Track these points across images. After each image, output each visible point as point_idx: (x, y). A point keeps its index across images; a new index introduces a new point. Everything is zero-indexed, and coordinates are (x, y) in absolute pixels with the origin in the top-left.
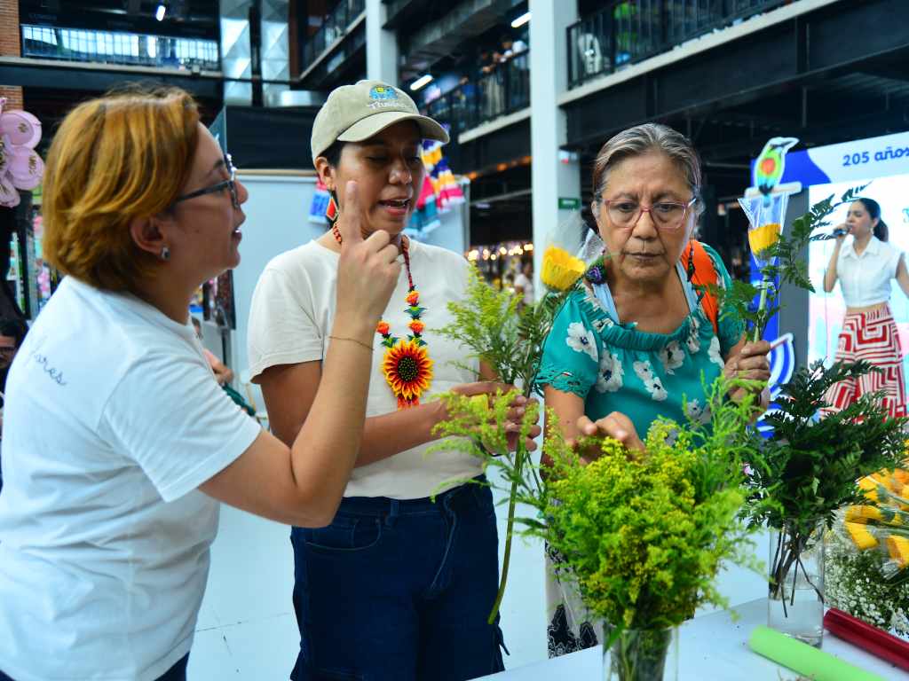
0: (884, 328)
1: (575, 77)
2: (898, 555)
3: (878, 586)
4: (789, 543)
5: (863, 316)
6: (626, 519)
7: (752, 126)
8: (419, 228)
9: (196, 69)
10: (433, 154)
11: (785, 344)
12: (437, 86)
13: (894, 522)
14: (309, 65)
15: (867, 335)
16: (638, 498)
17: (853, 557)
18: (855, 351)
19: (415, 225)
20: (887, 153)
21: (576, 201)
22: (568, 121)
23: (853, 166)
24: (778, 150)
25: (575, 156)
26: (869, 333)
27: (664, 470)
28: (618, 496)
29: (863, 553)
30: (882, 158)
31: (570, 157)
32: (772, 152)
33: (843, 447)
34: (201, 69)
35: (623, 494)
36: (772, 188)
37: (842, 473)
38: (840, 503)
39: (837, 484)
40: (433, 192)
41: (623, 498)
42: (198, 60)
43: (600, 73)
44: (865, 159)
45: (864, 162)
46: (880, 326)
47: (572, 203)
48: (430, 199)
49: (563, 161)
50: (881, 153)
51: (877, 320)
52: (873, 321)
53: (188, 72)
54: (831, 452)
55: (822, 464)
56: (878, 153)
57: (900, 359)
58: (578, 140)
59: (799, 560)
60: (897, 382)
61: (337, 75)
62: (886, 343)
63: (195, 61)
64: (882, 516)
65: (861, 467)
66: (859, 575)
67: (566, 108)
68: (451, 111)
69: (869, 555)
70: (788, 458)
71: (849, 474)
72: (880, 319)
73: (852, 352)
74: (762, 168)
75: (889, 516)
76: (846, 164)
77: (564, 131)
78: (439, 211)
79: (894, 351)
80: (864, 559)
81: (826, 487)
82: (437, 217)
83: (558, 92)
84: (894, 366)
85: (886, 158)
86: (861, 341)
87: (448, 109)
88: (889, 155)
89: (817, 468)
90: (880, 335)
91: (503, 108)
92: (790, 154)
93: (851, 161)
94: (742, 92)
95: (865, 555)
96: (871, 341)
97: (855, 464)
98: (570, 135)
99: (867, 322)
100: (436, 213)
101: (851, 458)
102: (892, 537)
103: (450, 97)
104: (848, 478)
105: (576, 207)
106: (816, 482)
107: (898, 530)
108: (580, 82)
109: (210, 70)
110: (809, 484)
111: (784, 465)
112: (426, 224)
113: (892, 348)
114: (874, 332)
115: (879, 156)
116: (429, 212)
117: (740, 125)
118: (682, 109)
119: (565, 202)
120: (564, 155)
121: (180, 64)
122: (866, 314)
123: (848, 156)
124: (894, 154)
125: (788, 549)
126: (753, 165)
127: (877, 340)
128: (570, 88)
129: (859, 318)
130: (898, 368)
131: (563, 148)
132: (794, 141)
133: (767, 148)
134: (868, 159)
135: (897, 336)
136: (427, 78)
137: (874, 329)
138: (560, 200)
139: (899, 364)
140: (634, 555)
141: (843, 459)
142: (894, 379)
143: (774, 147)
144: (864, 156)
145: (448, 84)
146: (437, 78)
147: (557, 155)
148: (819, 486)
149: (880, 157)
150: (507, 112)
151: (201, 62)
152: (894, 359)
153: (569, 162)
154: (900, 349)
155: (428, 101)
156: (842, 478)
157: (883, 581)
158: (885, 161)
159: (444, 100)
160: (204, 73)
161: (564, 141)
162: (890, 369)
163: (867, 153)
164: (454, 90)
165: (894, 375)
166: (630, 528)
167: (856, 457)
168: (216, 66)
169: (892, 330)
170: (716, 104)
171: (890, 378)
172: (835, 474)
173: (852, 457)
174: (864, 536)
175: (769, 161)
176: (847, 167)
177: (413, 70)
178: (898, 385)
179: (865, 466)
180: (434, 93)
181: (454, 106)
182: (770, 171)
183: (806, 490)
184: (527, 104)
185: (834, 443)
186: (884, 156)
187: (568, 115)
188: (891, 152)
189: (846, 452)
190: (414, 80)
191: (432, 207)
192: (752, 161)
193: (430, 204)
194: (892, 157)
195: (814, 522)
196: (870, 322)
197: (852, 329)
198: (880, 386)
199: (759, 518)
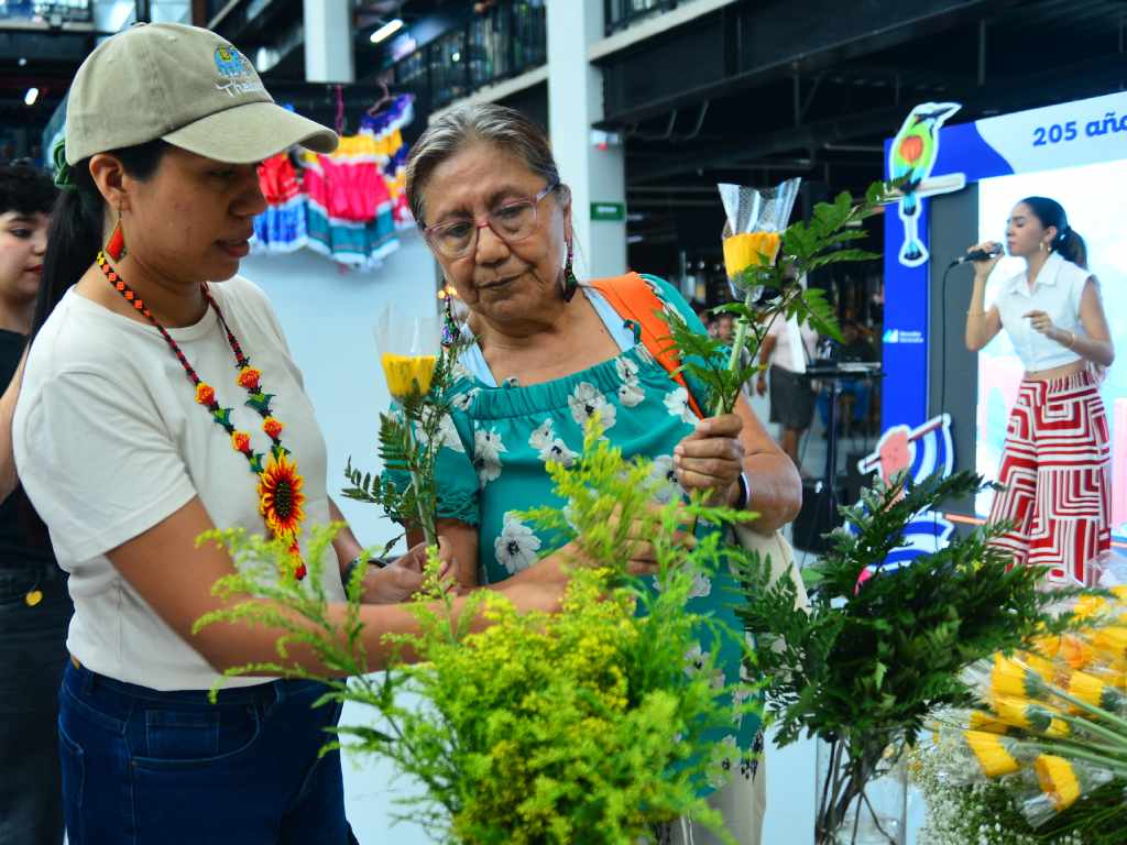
0: (1076, 406)
1: (615, 16)
2: (1052, 789)
3: (1020, 837)
4: (847, 766)
5: (1044, 385)
6: (507, 731)
7: (898, 86)
8: (368, 252)
9: (56, 21)
10: (389, 139)
11: (938, 430)
12: (410, 37)
13: (1050, 731)
14: (220, 9)
15: (1049, 416)
16: (533, 695)
17: (980, 788)
18: (1035, 439)
19: (361, 248)
20: (1106, 122)
21: (618, 206)
22: (605, 84)
23: (1049, 145)
24: (929, 122)
25: (615, 139)
26: (1052, 413)
27: (581, 651)
28: (503, 692)
29: (999, 781)
30: (1098, 132)
31: (607, 139)
32: (919, 126)
33: (930, 613)
34: (64, 20)
35: (510, 688)
36: (918, 182)
37: (929, 655)
38: (932, 704)
39: (922, 674)
40: (388, 198)
41: (510, 696)
42: (61, 7)
43: (653, 9)
44: (1070, 134)
45: (1068, 139)
46: (1069, 403)
47: (612, 210)
48: (383, 208)
49: (598, 146)
50: (1097, 124)
51: (1064, 393)
52: (1057, 394)
53: (44, 26)
54: (909, 620)
55: (892, 639)
56: (1090, 125)
57: (1105, 456)
58: (621, 112)
59: (863, 795)
60: (1099, 494)
61: (261, 23)
62: (1081, 431)
63: (56, 9)
64: (1027, 722)
65: (960, 647)
66: (987, 817)
67: (602, 64)
68: (429, 73)
69: (1008, 784)
70: (840, 629)
71: (941, 658)
72: (1070, 392)
73: (1030, 440)
74: (902, 151)
75: (1040, 722)
76: (1039, 143)
77: (600, 100)
78: (397, 225)
79: (1093, 443)
80: (1002, 791)
81: (900, 678)
82: (394, 235)
83: (589, 42)
84: (1095, 468)
85: (1105, 131)
86: (1041, 426)
87: (425, 70)
88: (1110, 126)
89: (883, 647)
90: (1070, 418)
91: (506, 69)
92: (946, 128)
93: (1046, 138)
94: (876, 32)
95: (1001, 784)
96: (1054, 426)
97: (949, 642)
98: (608, 106)
99: (1048, 396)
100: (393, 229)
101: (942, 633)
102: (1042, 756)
103: (429, 52)
104: (940, 664)
105: (617, 217)
106: (882, 669)
107: (1056, 747)
108: (624, 24)
109: (77, 20)
110: (872, 672)
111: (833, 640)
112: (379, 246)
113: (1090, 439)
114: (1059, 413)
115: (1093, 129)
116: (383, 227)
117: (880, 84)
118: (784, 61)
119: (601, 210)
120: (600, 137)
121: (34, 13)
122: (1048, 382)
123: (1041, 130)
124: (1118, 125)
125: (846, 774)
126: (889, 148)
127: (1063, 425)
128: (608, 34)
129: (1038, 386)
130: (1101, 470)
131: (597, 126)
132: (955, 108)
133: (911, 119)
134: (1075, 133)
135: (1100, 422)
136: (396, 24)
137: (1059, 408)
138: (593, 207)
139: (1102, 465)
140: (519, 789)
141: (929, 633)
142: (1096, 489)
143: (922, 118)
144: (1068, 130)
145: (428, 32)
146: (411, 23)
147: (589, 136)
148: (887, 676)
149: (1095, 129)
150: (513, 73)
151: (65, 10)
152: (1095, 457)
153: (608, 147)
154: (1104, 440)
155: (396, 58)
156: (930, 665)
157: (1028, 830)
158: (1103, 136)
159: (418, 56)
160: (67, 26)
161: (599, 116)
162: (1089, 473)
163: (1074, 123)
164: (436, 41)
165: (1094, 483)
166: (513, 746)
167: (950, 631)
168: (84, 15)
169: (1091, 409)
170: (841, 50)
171: (1089, 487)
172: (917, 658)
173: (945, 630)
174: (995, 753)
175: (913, 140)
176: (1039, 147)
177: (376, 13)
178: (1100, 499)
179: (966, 645)
180: (406, 45)
181: (434, 65)
182: (915, 156)
183: (866, 681)
184: (542, 60)
185: (915, 606)
186: (1101, 128)
187: (605, 77)
188: (1113, 121)
189: (936, 621)
190: (376, 27)
191: (388, 219)
192: (886, 142)
193: (384, 215)
194: (1115, 129)
195: (886, 734)
196: (1053, 395)
197: (1029, 404)
198: (1072, 498)
199: (794, 724)
